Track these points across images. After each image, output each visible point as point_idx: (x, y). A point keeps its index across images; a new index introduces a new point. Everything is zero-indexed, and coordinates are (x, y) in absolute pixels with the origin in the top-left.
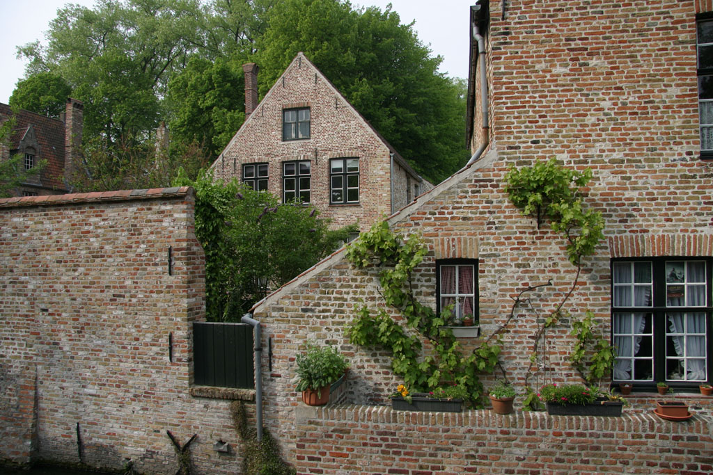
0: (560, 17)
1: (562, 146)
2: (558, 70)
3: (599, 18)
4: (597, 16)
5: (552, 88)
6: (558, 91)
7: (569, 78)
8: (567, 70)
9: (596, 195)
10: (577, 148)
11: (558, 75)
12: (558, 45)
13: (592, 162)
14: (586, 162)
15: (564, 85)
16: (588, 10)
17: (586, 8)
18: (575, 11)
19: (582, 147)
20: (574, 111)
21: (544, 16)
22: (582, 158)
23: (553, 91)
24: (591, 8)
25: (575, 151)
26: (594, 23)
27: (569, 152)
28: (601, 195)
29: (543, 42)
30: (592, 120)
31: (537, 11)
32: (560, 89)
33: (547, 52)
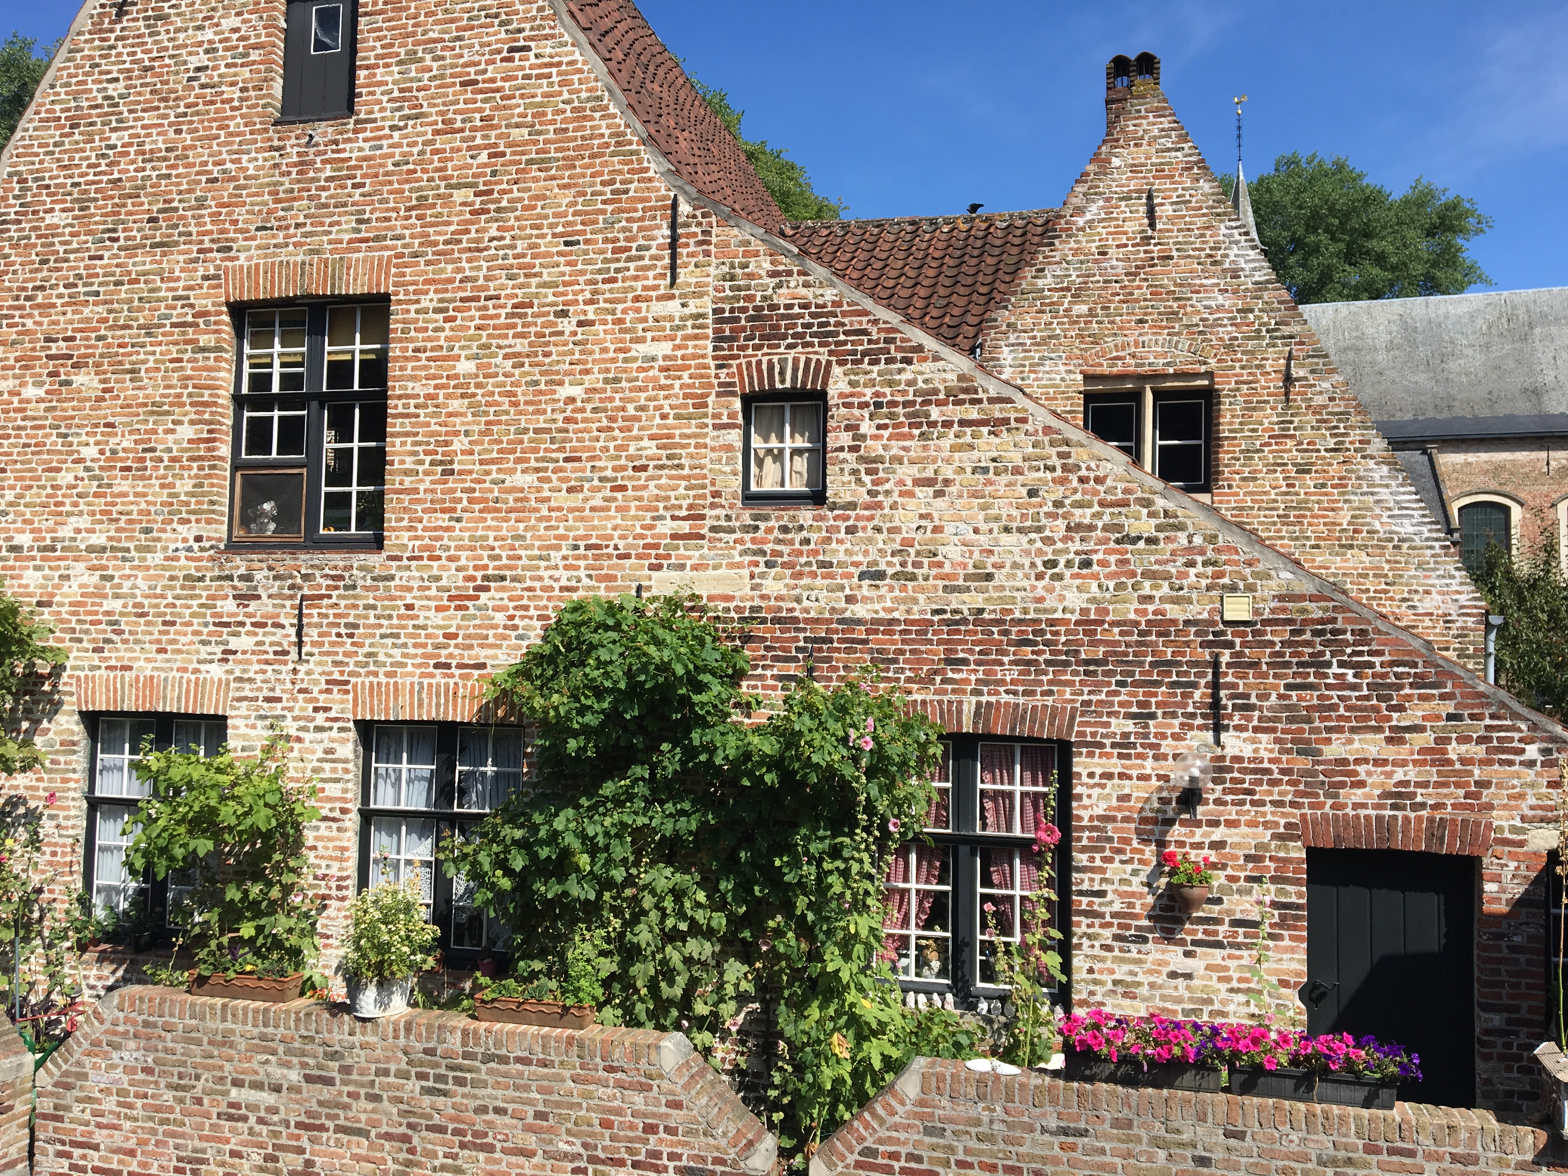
0: (40, 300)
1: (25, 522)
2: (31, 392)
3: (95, 304)
4: (91, 299)
5: (20, 423)
6: (24, 428)
7: (42, 406)
8: (41, 392)
9: (62, 605)
10: (44, 525)
11: (28, 401)
12: (34, 349)
13: (63, 549)
14: (54, 550)
15: (34, 418)
16: (81, 289)
17: (75, 286)
18: (61, 290)
19: (51, 523)
20: (45, 462)
21: (17, 298)
22: (48, 542)
23: (19, 428)
24: (85, 285)
25: (40, 530)
26: (87, 311)
27: (32, 531)
28: (71, 604)
29: (14, 343)
30: (69, 478)
31: (10, 289)
32: (29, 424)
33: (17, 360)
